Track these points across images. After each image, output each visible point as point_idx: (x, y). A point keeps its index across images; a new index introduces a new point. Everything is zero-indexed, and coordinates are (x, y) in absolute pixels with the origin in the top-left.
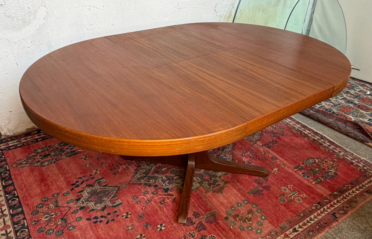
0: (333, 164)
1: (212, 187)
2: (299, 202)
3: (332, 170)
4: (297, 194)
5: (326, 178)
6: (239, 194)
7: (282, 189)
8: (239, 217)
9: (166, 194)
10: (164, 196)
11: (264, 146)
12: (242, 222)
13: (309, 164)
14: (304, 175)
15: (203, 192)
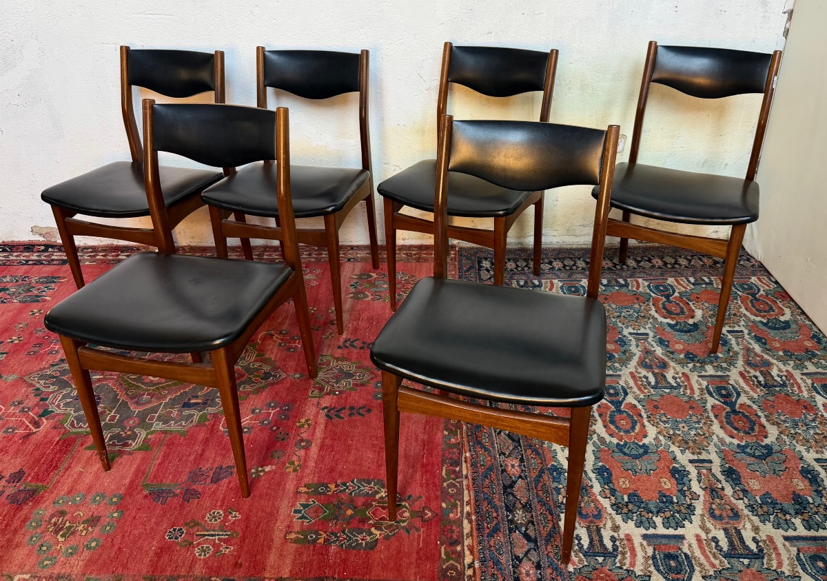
0: (405, 521)
1: (111, 443)
2: (197, 554)
3: (378, 533)
4: (219, 539)
5: (337, 540)
6: (127, 481)
7: (214, 513)
8: (61, 519)
9: (37, 419)
10: (27, 422)
11: (326, 410)
12: (51, 530)
13: (354, 491)
14: (302, 508)
15: (82, 445)
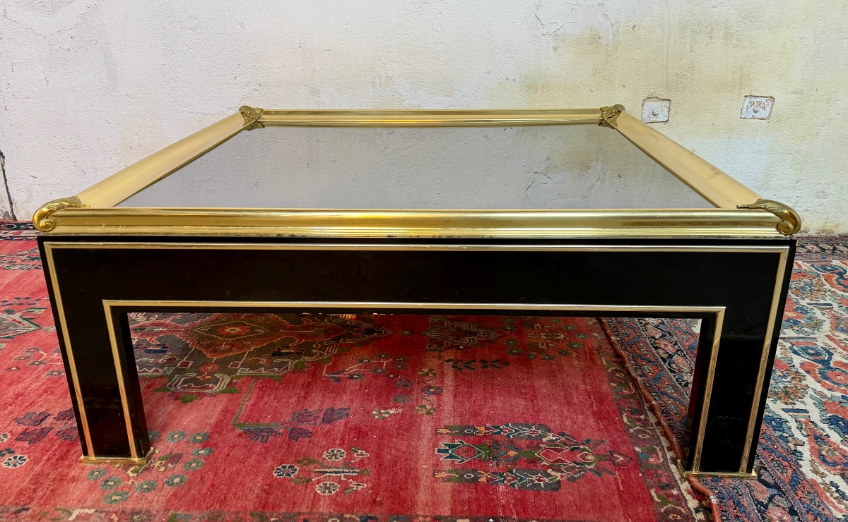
1: (186, 386)
2: (320, 491)
4: (345, 476)
5: (504, 480)
11: (451, 363)
12: (118, 465)
13: (511, 434)
14: (447, 448)
15: (149, 387)
